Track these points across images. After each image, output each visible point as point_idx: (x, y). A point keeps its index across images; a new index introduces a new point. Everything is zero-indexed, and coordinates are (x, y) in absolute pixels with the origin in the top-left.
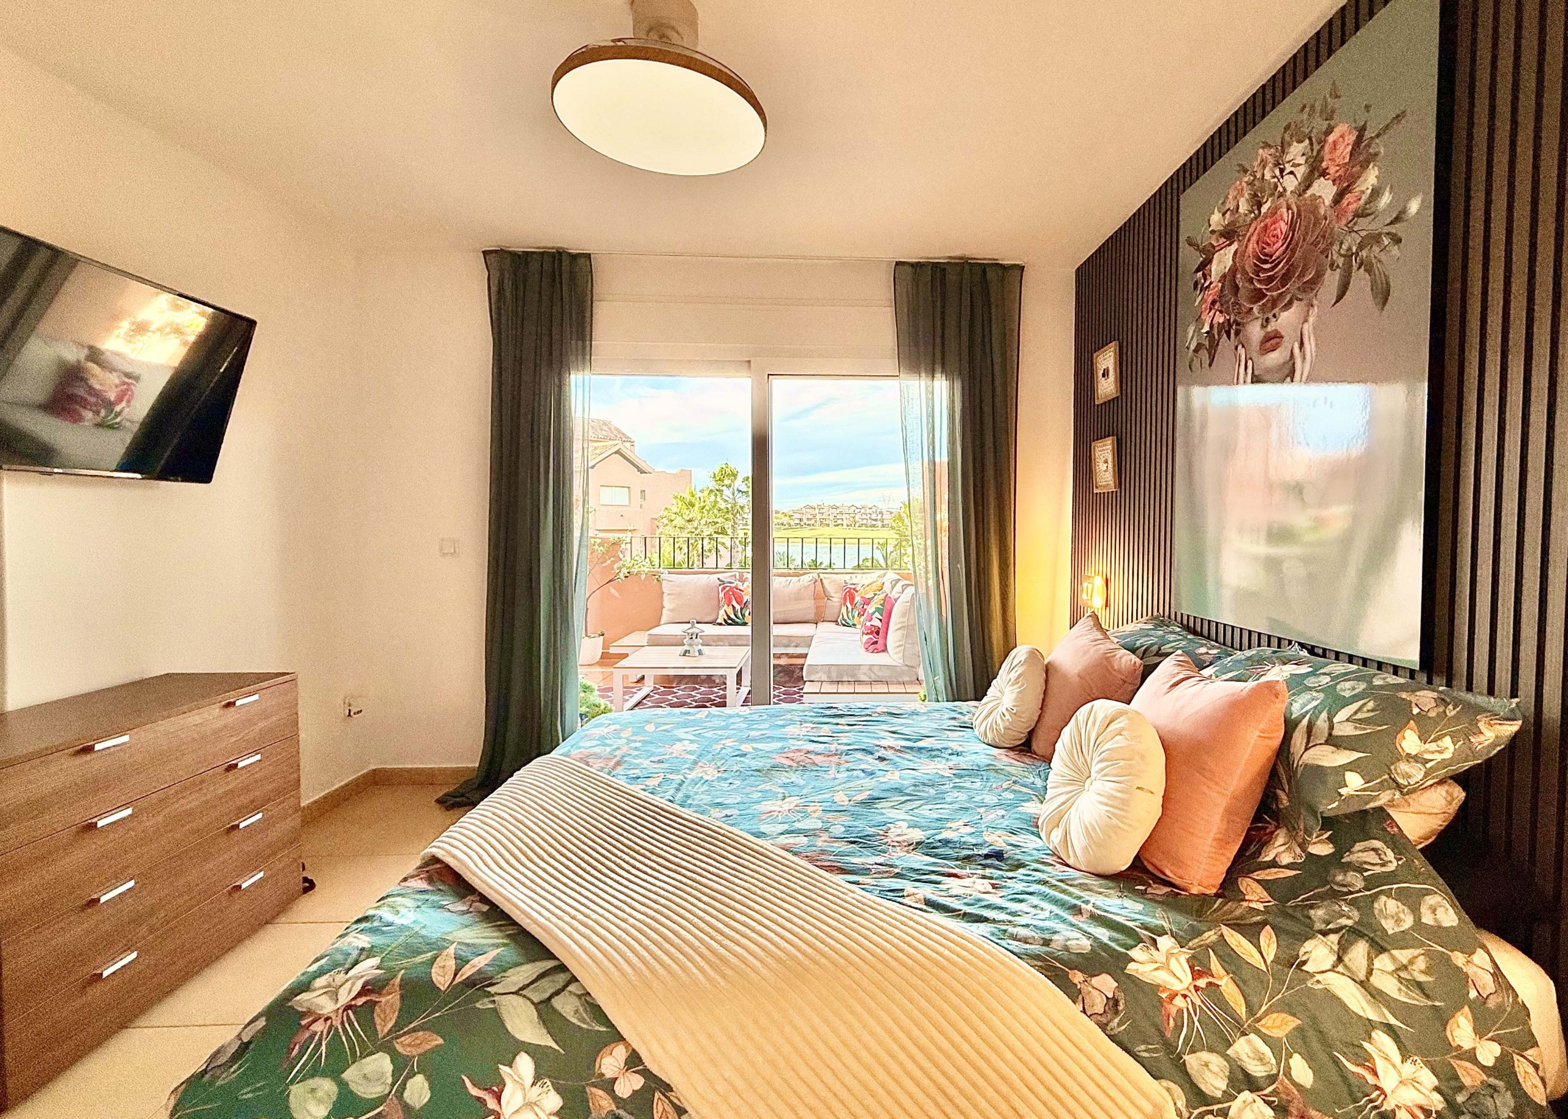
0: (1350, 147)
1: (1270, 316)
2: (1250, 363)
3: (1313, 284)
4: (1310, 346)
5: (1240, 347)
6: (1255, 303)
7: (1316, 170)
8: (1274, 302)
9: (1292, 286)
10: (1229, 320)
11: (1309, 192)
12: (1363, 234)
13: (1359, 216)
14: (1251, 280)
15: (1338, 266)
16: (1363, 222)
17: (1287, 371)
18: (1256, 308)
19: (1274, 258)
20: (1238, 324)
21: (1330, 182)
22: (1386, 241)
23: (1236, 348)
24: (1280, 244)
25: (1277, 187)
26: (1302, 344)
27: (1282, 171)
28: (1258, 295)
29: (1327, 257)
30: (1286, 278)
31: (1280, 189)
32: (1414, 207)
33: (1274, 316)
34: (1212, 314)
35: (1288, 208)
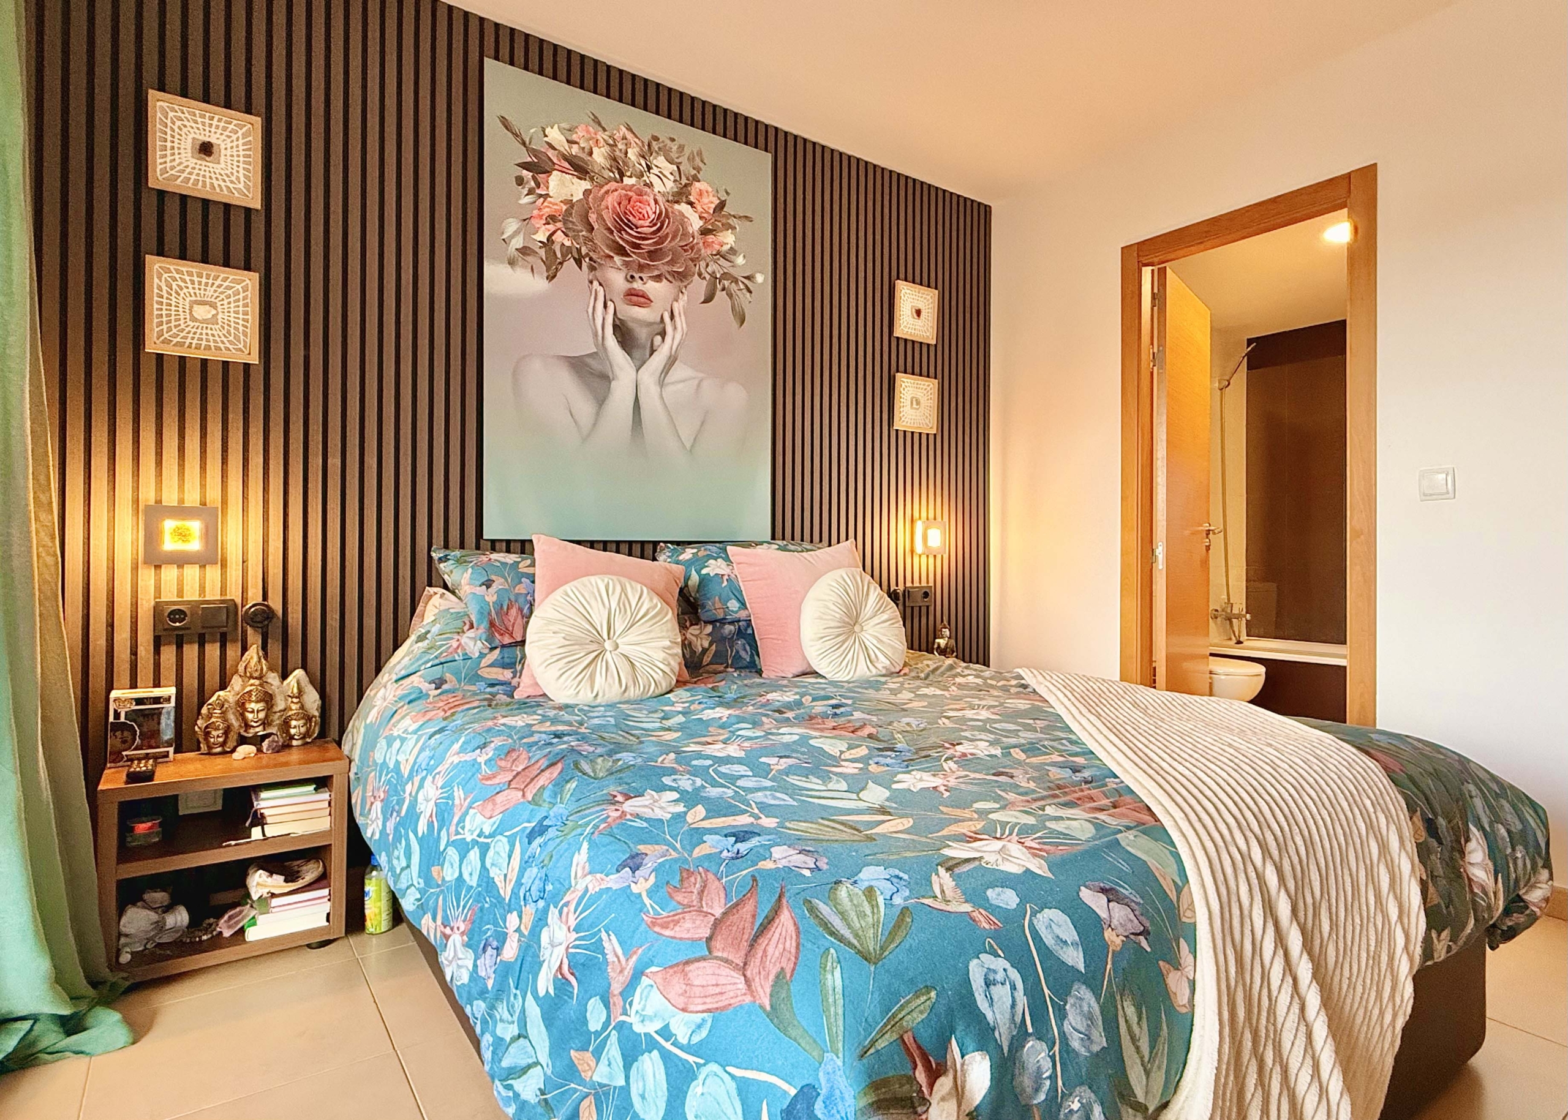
0: (713, 206)
1: (637, 276)
2: (610, 304)
3: (682, 277)
4: (680, 321)
5: (596, 283)
6: (617, 254)
7: (682, 194)
8: (641, 268)
9: (662, 266)
10: (579, 251)
11: (676, 206)
12: (726, 271)
13: (721, 256)
14: (612, 232)
15: (704, 278)
16: (722, 261)
17: (659, 331)
18: (617, 258)
19: (639, 230)
20: (591, 259)
21: (697, 215)
22: (742, 286)
23: (591, 282)
24: (647, 224)
25: (643, 176)
26: (672, 317)
27: (649, 168)
28: (622, 252)
29: (695, 265)
30: (653, 255)
31: (645, 178)
32: (760, 278)
33: (641, 278)
34: (551, 228)
35: (656, 202)
